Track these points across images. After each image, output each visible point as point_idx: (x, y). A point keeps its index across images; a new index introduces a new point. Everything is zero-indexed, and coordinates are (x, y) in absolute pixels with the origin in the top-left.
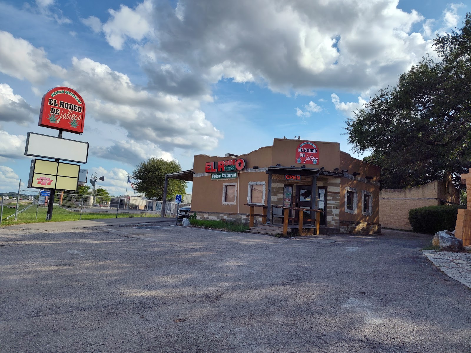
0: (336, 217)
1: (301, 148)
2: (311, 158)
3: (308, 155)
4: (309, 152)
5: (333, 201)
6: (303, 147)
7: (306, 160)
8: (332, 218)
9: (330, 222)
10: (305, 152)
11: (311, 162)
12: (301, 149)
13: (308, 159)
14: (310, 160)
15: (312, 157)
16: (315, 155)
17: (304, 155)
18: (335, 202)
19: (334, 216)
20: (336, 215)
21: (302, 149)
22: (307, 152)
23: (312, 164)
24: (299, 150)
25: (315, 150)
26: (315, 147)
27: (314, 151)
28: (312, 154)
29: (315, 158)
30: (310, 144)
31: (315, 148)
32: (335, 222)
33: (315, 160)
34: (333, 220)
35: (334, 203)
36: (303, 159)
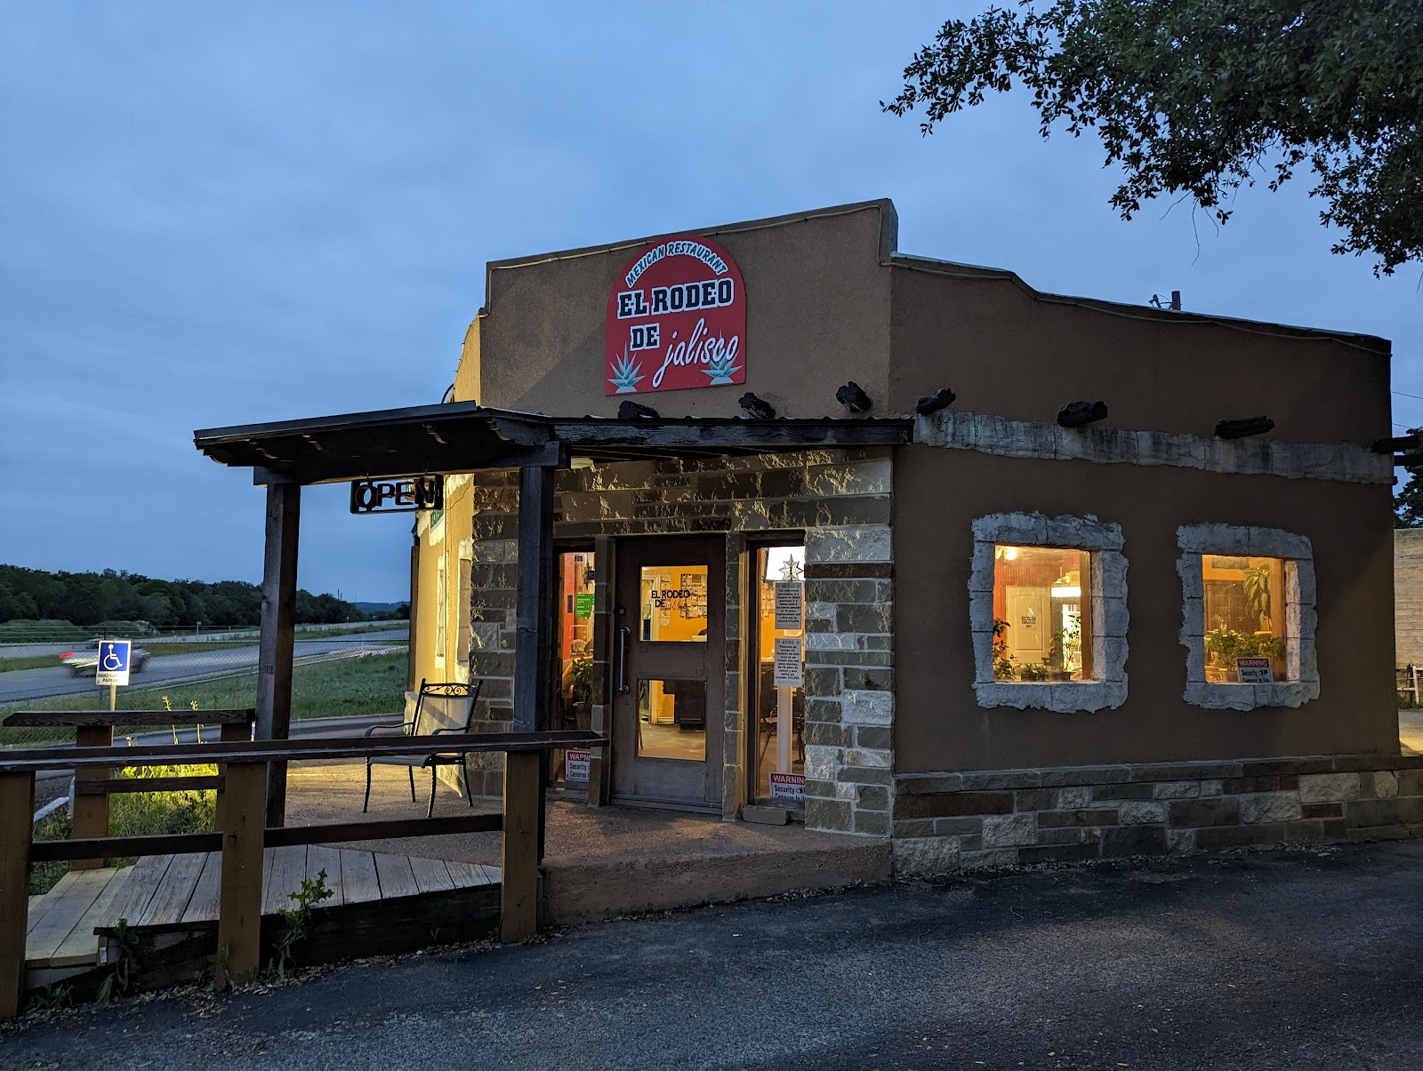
0: (864, 751)
1: (633, 293)
2: (695, 349)
3: (678, 328)
4: (684, 308)
5: (841, 630)
6: (645, 281)
7: (666, 364)
8: (840, 757)
9: (829, 789)
10: (661, 311)
11: (693, 377)
12: (634, 298)
13: (677, 357)
14: (688, 361)
15: (703, 338)
16: (719, 324)
17: (656, 336)
18: (860, 641)
19: (856, 749)
20: (869, 737)
21: (638, 296)
22: (670, 310)
23: (704, 384)
24: (624, 305)
25: (717, 283)
26: (718, 264)
27: (714, 293)
28: (700, 313)
29: (722, 340)
30: (687, 248)
31: (722, 268)
32: (862, 792)
33: (720, 356)
34: (844, 776)
35: (853, 647)
36: (649, 362)
